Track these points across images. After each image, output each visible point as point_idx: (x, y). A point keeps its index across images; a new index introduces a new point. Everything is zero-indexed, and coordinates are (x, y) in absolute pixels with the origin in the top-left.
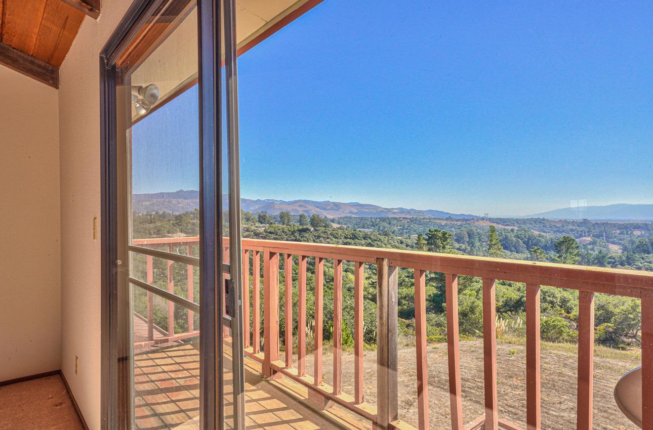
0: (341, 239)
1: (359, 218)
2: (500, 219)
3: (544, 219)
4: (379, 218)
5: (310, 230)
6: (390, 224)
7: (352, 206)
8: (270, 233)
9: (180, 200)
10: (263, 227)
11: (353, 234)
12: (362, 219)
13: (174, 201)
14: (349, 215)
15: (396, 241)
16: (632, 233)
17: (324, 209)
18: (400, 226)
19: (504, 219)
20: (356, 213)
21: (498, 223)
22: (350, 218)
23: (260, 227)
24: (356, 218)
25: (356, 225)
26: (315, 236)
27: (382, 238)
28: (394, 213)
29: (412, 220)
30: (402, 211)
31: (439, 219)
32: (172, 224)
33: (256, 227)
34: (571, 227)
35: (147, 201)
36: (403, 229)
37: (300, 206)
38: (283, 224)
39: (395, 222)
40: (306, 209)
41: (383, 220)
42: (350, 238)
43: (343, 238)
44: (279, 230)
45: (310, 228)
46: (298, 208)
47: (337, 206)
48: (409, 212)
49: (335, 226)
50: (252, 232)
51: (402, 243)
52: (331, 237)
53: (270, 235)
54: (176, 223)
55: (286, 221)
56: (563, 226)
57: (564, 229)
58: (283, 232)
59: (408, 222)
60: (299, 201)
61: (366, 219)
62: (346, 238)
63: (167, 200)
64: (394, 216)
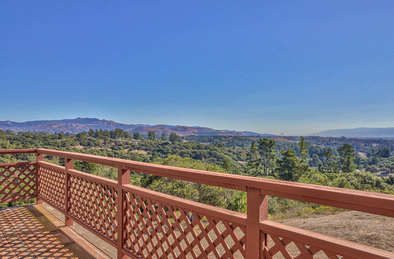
0: (190, 149)
1: (200, 136)
2: (291, 137)
3: (318, 137)
4: (213, 136)
5: (169, 143)
6: (220, 140)
7: (195, 129)
8: (142, 145)
9: (78, 125)
10: (137, 141)
11: (198, 146)
12: (202, 137)
13: (74, 125)
14: (193, 134)
15: (226, 151)
16: (371, 145)
17: (177, 131)
18: (227, 141)
19: (293, 137)
20: (197, 133)
21: (289, 139)
22: (194, 136)
23: (135, 141)
24: (198, 136)
25: (198, 140)
26: (173, 147)
27: (217, 148)
28: (222, 133)
29: (234, 137)
30: (227, 132)
31: (252, 137)
32: (74, 139)
33: (133, 141)
34: (334, 142)
35: (55, 125)
36: (229, 143)
37: (160, 128)
38: (151, 139)
39: (223, 139)
40: (164, 130)
41: (216, 137)
42: (196, 149)
43: (191, 148)
44: (148, 143)
45: (169, 142)
46: (159, 130)
47: (185, 129)
48: (232, 133)
49: (185, 141)
50: (130, 145)
51: (230, 151)
52: (184, 148)
53: (142, 147)
54: (77, 139)
55: (152, 138)
56: (330, 141)
57: (331, 142)
58: (151, 145)
59: (232, 139)
60: (159, 125)
61: (204, 137)
62: (193, 148)
63: (69, 124)
64: (222, 135)
